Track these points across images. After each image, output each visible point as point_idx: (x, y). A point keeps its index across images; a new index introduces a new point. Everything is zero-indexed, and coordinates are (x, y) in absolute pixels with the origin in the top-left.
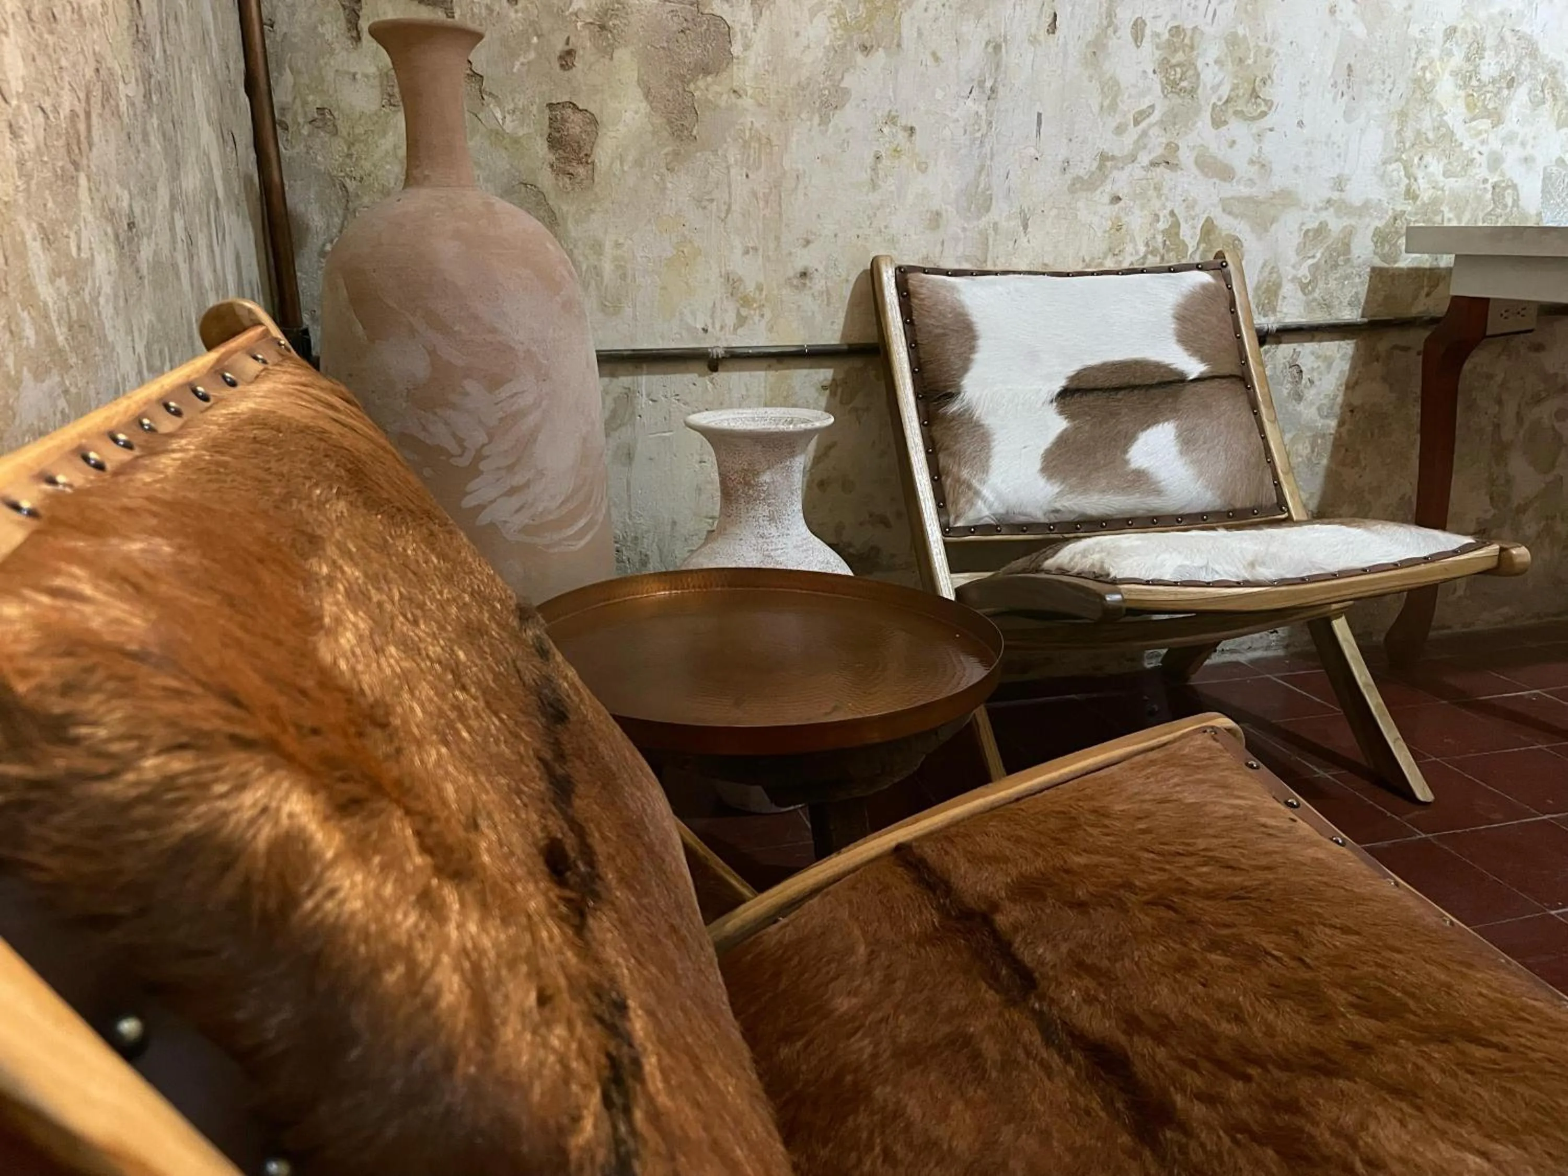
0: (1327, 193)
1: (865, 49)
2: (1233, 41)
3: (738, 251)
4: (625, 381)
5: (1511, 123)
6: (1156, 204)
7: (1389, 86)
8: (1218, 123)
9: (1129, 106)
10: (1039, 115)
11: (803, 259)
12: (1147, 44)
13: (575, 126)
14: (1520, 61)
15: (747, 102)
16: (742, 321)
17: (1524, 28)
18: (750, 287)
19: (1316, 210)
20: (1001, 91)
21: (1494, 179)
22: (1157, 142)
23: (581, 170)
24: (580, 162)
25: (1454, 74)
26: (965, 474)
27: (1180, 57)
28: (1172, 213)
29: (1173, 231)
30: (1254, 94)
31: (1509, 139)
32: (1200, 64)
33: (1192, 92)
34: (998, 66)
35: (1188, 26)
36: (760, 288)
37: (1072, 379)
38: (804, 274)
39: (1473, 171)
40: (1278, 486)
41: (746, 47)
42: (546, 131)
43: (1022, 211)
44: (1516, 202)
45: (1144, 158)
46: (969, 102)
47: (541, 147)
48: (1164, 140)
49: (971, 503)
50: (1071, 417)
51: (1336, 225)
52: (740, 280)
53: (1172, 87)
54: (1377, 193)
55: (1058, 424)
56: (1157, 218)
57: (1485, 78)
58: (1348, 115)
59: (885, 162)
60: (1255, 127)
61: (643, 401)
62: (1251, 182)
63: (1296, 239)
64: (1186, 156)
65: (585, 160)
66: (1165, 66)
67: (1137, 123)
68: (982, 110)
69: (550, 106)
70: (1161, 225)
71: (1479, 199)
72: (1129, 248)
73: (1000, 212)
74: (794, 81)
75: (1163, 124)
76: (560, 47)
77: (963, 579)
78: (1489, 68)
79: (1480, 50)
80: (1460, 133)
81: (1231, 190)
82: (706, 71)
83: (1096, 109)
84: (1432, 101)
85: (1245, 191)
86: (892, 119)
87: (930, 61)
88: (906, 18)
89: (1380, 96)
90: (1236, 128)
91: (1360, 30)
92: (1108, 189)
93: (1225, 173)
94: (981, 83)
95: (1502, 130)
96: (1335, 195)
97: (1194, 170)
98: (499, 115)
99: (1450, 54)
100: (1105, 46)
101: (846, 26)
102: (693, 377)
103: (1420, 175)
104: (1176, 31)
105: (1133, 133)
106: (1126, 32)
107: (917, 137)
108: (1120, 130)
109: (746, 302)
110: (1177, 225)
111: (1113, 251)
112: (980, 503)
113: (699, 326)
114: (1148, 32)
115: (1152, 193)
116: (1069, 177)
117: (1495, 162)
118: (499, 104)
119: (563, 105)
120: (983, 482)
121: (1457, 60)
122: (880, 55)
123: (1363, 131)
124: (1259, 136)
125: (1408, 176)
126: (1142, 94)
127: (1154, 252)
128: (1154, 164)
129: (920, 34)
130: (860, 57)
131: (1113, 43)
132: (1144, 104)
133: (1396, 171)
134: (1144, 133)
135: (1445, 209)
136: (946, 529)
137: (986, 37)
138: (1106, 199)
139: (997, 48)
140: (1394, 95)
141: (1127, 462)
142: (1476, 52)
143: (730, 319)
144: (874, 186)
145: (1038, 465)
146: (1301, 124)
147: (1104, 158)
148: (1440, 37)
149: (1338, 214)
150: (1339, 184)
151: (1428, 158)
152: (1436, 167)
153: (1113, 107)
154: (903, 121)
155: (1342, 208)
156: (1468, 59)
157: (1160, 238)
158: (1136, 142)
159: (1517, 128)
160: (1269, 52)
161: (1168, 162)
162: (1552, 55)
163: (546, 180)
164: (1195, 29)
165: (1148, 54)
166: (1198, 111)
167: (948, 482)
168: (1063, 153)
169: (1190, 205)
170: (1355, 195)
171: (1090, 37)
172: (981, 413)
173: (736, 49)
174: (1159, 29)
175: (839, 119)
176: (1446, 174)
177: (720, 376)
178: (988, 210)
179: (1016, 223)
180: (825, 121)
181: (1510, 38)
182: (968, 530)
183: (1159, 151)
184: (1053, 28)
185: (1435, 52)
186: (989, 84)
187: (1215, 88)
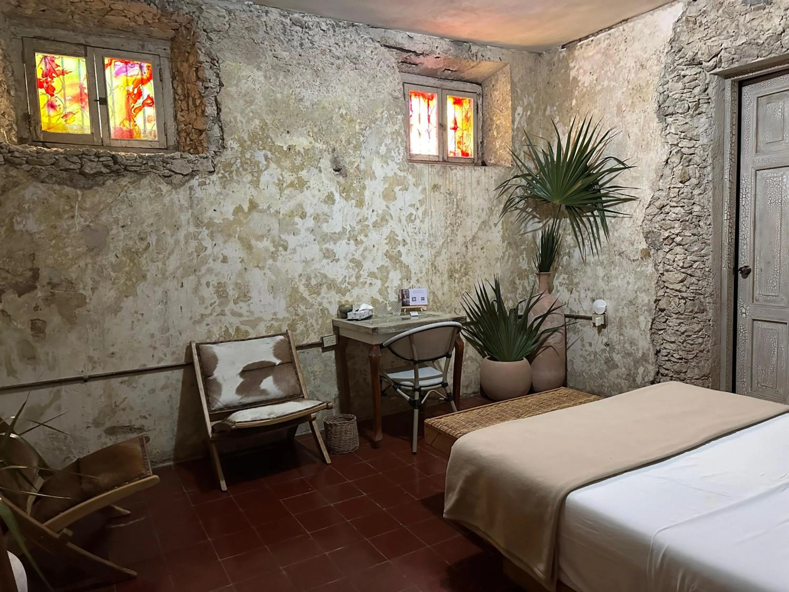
0: (272, 317)
1: (126, 297)
2: (236, 284)
3: (92, 349)
4: (58, 388)
5: (323, 294)
6: (220, 325)
7: (285, 289)
8: (235, 303)
9: (208, 302)
10: (181, 307)
11: (112, 350)
12: (211, 287)
13: (39, 324)
14: (322, 279)
15: (91, 313)
16: (94, 368)
17: (322, 272)
18: (96, 359)
19: (269, 321)
20: (168, 302)
21: (321, 308)
22: (218, 310)
23: (41, 335)
24: (41, 333)
25: (303, 285)
26: (215, 396)
27: (221, 289)
28: (226, 326)
29: (227, 330)
30: (245, 296)
31: (323, 298)
32: (228, 290)
33: (226, 297)
34: (167, 297)
35: (223, 282)
36: (99, 358)
37: (244, 368)
38: (113, 353)
39: (314, 307)
40: (301, 388)
41: (90, 300)
42: (30, 326)
43: (179, 330)
44: (328, 313)
45: (215, 314)
46: (159, 306)
47: (29, 331)
48: (220, 309)
49: (216, 403)
50: (243, 378)
51: (276, 324)
52: (93, 357)
53: (220, 296)
54: (287, 315)
55: (241, 380)
56: (221, 328)
57: (313, 285)
58: (274, 298)
59: (135, 323)
60: (247, 303)
61: (63, 393)
62: (248, 316)
63: (265, 329)
64: (227, 312)
65: (43, 332)
66: (217, 292)
67: (211, 306)
68: (163, 307)
69: (32, 320)
70: (223, 330)
71: (317, 313)
72: (214, 336)
73: (172, 331)
74: (105, 306)
75: (219, 305)
76: (34, 305)
77: (214, 423)
78: (313, 282)
79: (310, 279)
80: (308, 298)
81: (241, 319)
82: (79, 307)
83: (198, 303)
84: (298, 292)
85: (246, 319)
86: (136, 312)
87: (146, 297)
88: (138, 288)
89: (282, 292)
90: (242, 304)
91: (273, 278)
92: (205, 322)
93: (241, 315)
94: (162, 301)
95: (321, 296)
96: (274, 317)
97: (231, 316)
98: (16, 324)
99: (301, 280)
100: (198, 289)
101: (120, 292)
102: (79, 384)
103: (298, 309)
104: (219, 283)
105: (210, 308)
106: (204, 285)
107: (144, 316)
108: (206, 308)
109: (95, 363)
110: (228, 329)
111: (208, 338)
112: (219, 403)
113: (80, 370)
114: (211, 284)
115: (219, 322)
116: (192, 321)
117: (320, 304)
118: (16, 321)
119: (36, 320)
120: (219, 397)
121: (304, 281)
122: (131, 298)
123: (279, 301)
124: (249, 305)
125: (295, 310)
126: (212, 299)
127: (222, 337)
128: (218, 315)
129: (142, 291)
130: (125, 299)
131: (200, 288)
132: (213, 301)
133: (291, 309)
134: (214, 308)
135: (308, 317)
136: (209, 411)
137: (162, 290)
138: (205, 325)
139: (166, 292)
140: (287, 292)
141: (260, 388)
142: (309, 279)
143: (90, 367)
144: (132, 329)
145: (235, 391)
146: (260, 301)
147: (202, 315)
148: (297, 277)
149: (276, 322)
150: (275, 314)
151: (300, 305)
152: (303, 307)
153: (203, 303)
154: (139, 313)
155: (277, 320)
156: (307, 281)
157: (223, 333)
158: (212, 311)
159: (325, 295)
160: (248, 285)
161: (222, 314)
162: (331, 277)
163: (30, 338)
164: (225, 282)
165: (211, 289)
166: (229, 301)
167: (210, 398)
168: (190, 315)
169: (231, 324)
170: (280, 316)
171: (194, 286)
172: (220, 380)
173: (88, 301)
174: (214, 283)
175: (119, 314)
176: (306, 309)
177: (88, 383)
178: (169, 331)
179: (178, 334)
180: (116, 315)
181: (318, 275)
182: (215, 410)
183: (219, 312)
184: (182, 286)
185: (297, 280)
186: (165, 301)
187: (233, 296)
